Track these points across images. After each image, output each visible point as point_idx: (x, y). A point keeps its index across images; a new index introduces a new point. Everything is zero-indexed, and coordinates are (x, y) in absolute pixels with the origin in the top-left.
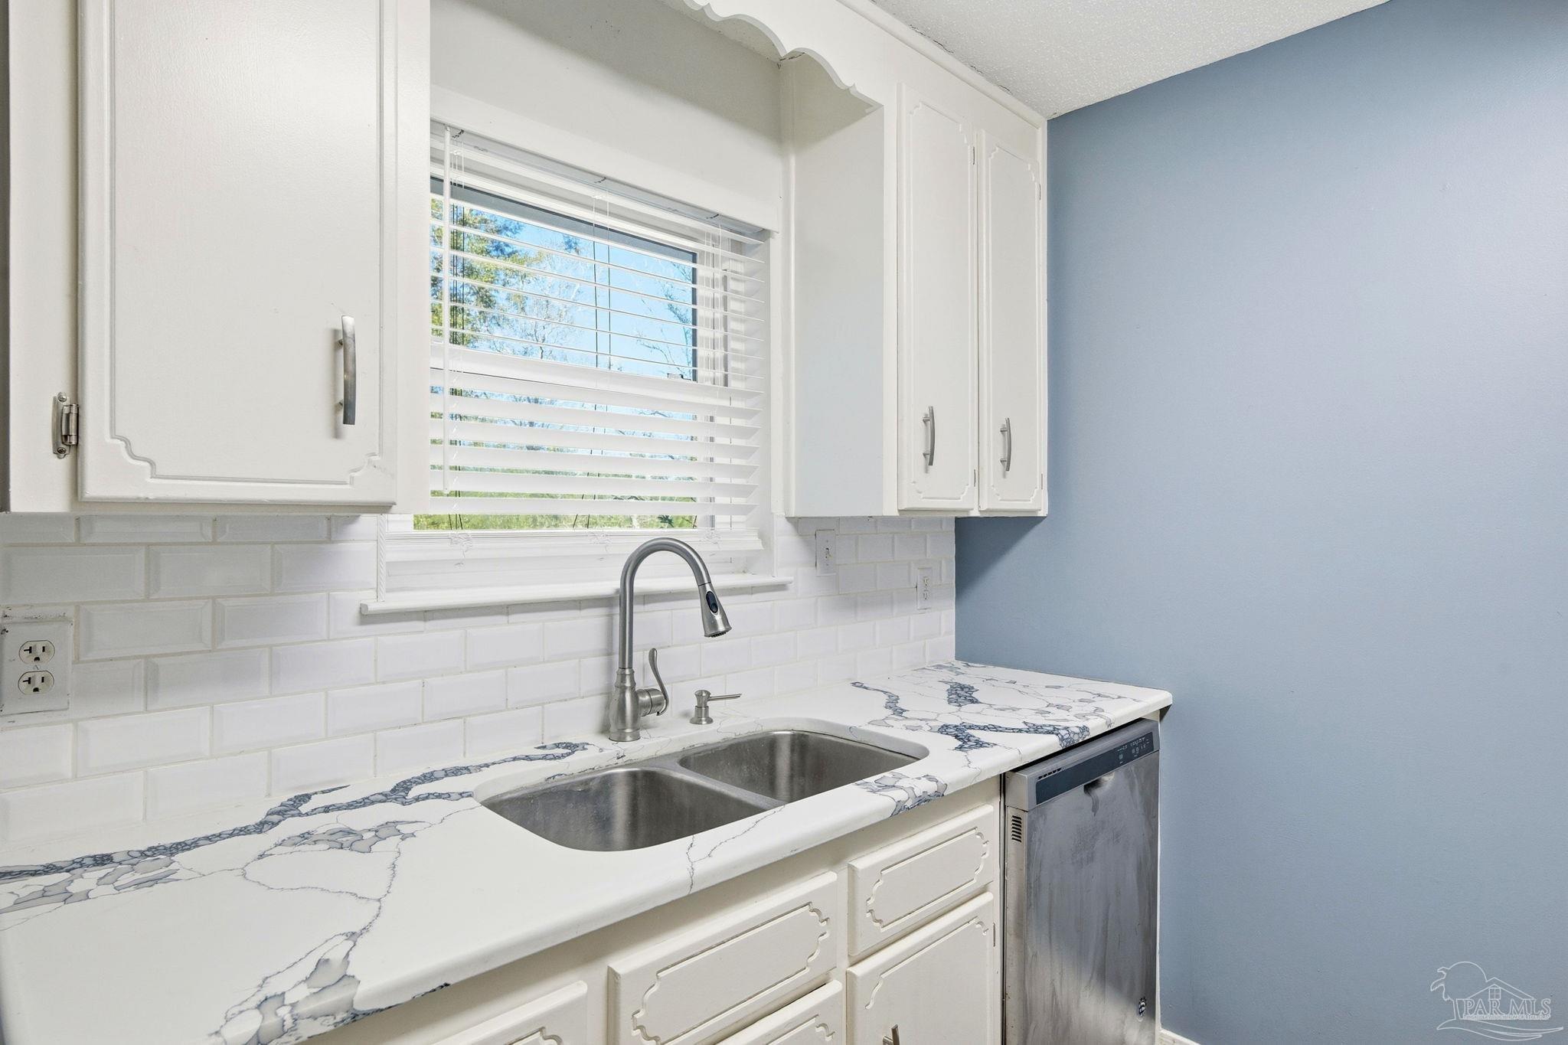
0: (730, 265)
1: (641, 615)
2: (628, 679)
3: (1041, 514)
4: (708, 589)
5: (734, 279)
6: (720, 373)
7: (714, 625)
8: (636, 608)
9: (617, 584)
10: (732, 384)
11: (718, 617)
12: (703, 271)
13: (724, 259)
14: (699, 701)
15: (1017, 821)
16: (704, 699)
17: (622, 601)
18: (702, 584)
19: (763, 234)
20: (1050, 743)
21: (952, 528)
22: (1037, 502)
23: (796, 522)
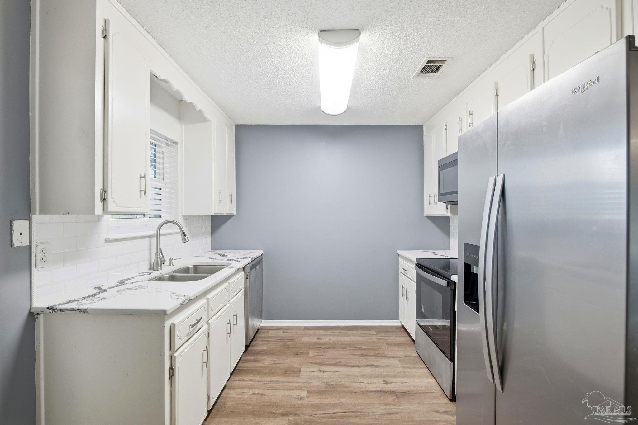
0: (165, 149)
1: (162, 239)
2: (159, 255)
3: (235, 214)
4: (183, 232)
5: (166, 153)
6: (162, 177)
7: (185, 240)
8: (160, 237)
9: (155, 232)
10: (166, 180)
11: (186, 238)
12: (157, 149)
13: (164, 147)
14: (170, 260)
15: (247, 275)
16: (171, 260)
17: (157, 236)
18: (181, 230)
19: (176, 143)
20: (250, 260)
21: (210, 218)
22: (234, 212)
23: (183, 216)
